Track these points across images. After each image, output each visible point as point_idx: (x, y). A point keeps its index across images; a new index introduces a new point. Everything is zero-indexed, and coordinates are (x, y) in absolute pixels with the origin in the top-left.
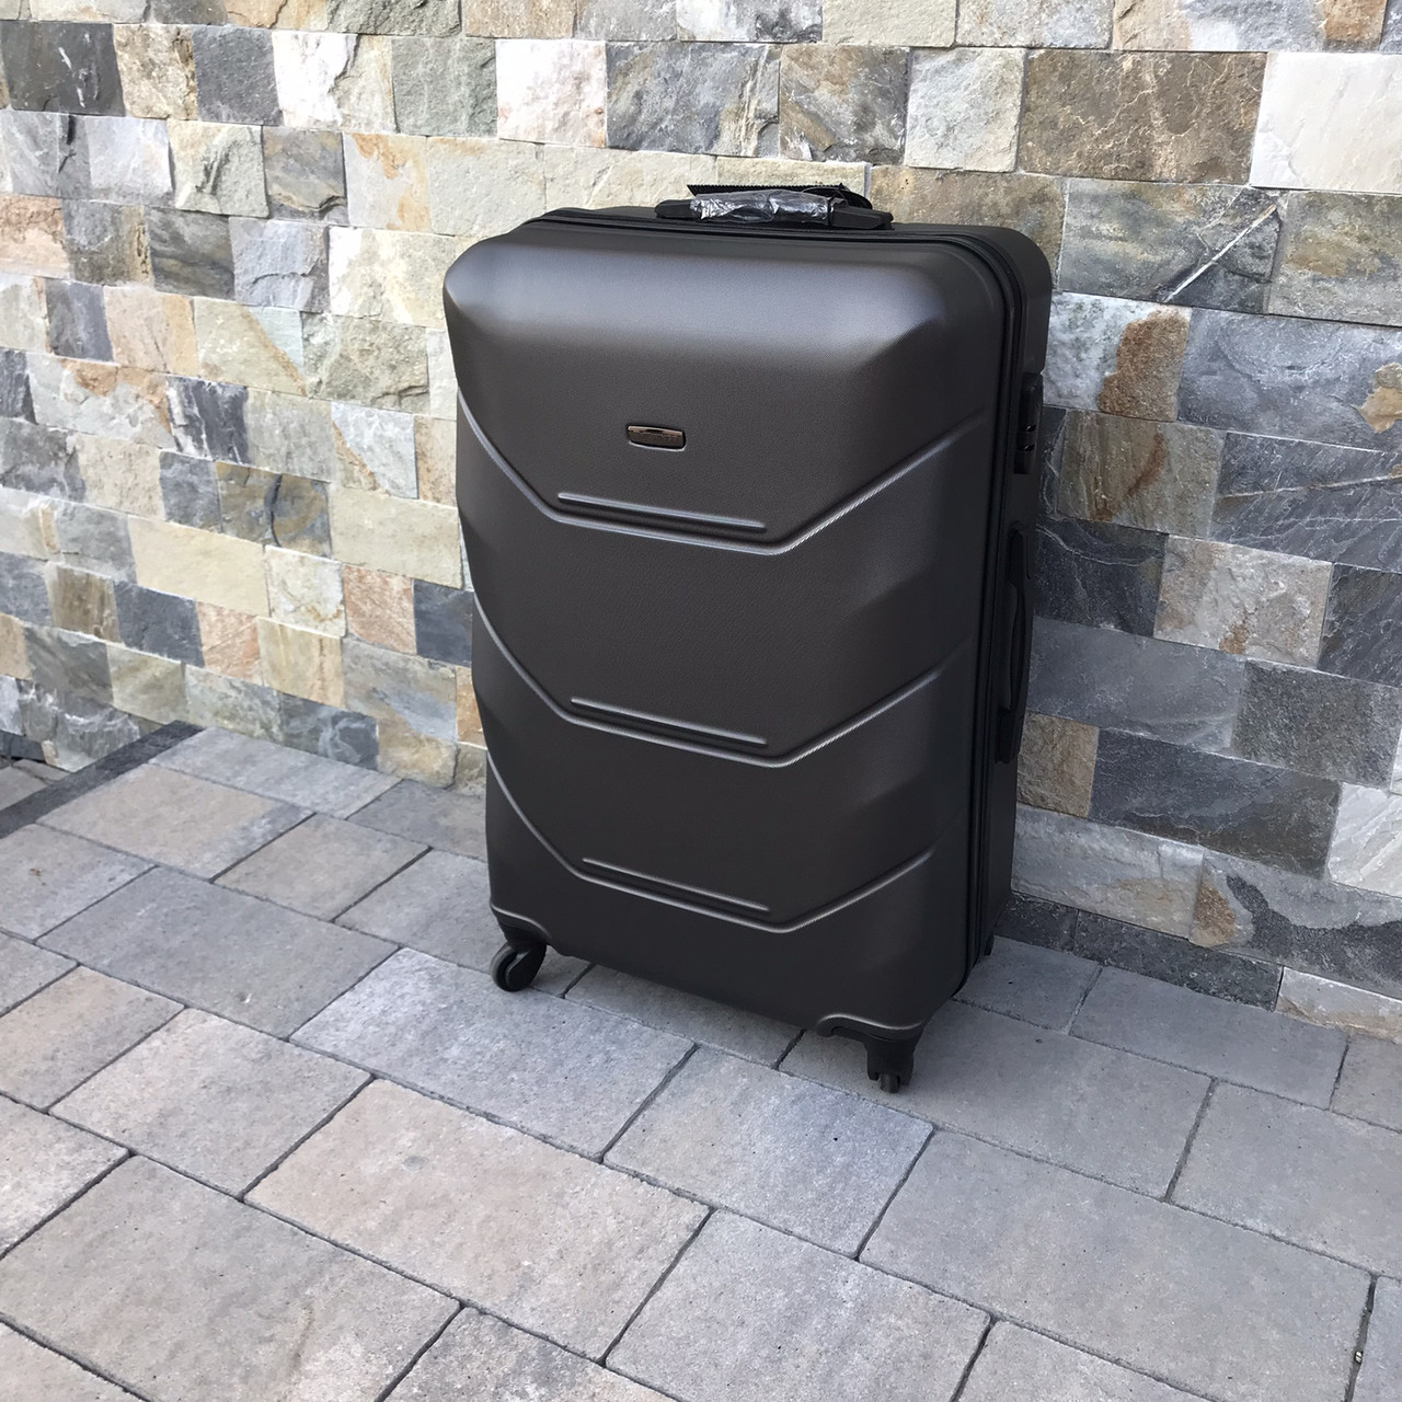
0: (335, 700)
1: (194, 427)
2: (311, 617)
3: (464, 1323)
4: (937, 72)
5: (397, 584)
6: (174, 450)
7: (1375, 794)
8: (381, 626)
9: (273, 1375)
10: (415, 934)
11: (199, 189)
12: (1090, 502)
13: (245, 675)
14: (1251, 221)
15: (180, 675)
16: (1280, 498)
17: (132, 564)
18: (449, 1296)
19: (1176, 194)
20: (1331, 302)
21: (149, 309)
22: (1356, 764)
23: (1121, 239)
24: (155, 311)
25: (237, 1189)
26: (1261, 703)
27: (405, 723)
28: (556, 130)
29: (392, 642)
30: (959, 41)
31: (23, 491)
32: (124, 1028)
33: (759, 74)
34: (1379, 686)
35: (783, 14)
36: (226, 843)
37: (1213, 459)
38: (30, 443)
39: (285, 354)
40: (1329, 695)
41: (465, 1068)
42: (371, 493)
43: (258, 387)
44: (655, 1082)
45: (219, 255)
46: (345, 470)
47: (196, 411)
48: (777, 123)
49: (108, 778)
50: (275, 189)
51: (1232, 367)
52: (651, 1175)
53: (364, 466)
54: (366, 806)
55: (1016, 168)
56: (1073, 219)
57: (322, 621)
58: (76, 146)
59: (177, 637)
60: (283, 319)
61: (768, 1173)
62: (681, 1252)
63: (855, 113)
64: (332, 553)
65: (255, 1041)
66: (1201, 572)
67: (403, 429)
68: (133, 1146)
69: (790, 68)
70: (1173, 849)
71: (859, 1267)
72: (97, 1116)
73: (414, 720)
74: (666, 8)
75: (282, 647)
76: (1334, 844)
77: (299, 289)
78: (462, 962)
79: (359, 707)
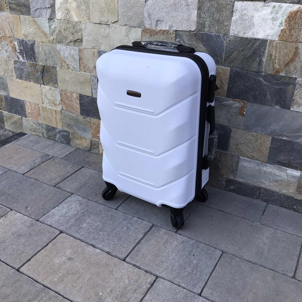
0: (60, 127)
1: (22, 52)
2: (53, 105)
5: (75, 95)
6: (17, 59)
8: (71, 107)
10: (77, 191)
12: (273, 69)
13: (37, 120)
15: (21, 120)
17: (8, 91)
21: (9, 19)
24: (10, 20)
27: (78, 133)
29: (73, 111)
36: (29, 164)
39: (44, 31)
41: (87, 230)
42: (67, 70)
43: (38, 40)
44: (141, 236)
45: (27, 3)
46: (61, 64)
47: (22, 48)
52: (139, 265)
53: (66, 62)
54: (67, 155)
57: (56, 105)
59: (20, 110)
60: (43, 21)
62: (147, 291)
64: (58, 87)
65: (29, 221)
67: (76, 51)
70: (291, 172)
71: (201, 298)
73: (80, 133)
75: (46, 113)
77: (48, 12)
78: (89, 199)
79: (66, 129)
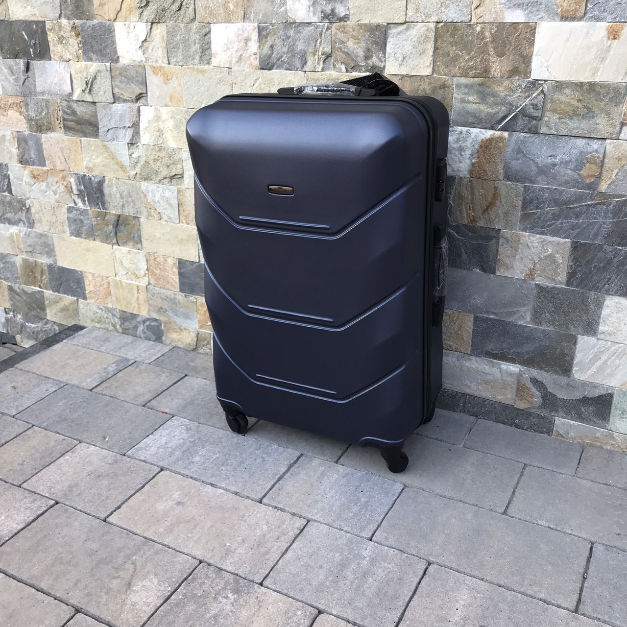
0: (144, 313)
1: (81, 194)
2: (133, 277)
3: (201, 570)
4: (398, 33)
5: (170, 261)
6: (73, 205)
7: (593, 340)
8: (164, 280)
9: (119, 592)
10: (180, 411)
11: (83, 91)
12: (467, 217)
13: (105, 303)
14: (532, 94)
15: (76, 304)
16: (548, 212)
17: (55, 256)
18: (195, 558)
19: (500, 83)
20: (567, 128)
21: (62, 144)
22: (583, 327)
23: (478, 103)
24: (64, 144)
25: (103, 516)
26: (542, 301)
27: (175, 322)
28: (237, 62)
29: (168, 286)
30: (407, 20)
31: (7, 225)
32: (53, 451)
33: (323, 36)
34: (592, 293)
35: (333, 10)
36: (97, 375)
37: (519, 196)
38: (10, 203)
39: (121, 162)
40: (571, 297)
41: (201, 465)
42: (159, 221)
43: (109, 176)
44: (284, 469)
45: (93, 119)
46: (147, 211)
47: (82, 187)
48: (331, 57)
49: (45, 349)
50: (116, 90)
51: (526, 156)
52: (282, 507)
53: (156, 209)
54: (158, 358)
55: (433, 74)
56: (457, 95)
57: (138, 278)
58: (30, 74)
59: (75, 287)
60: (120, 147)
61: (333, 506)
62: (295, 539)
63: (364, 52)
64: (142, 248)
65: (110, 455)
66: (514, 245)
67: (173, 193)
68: (58, 500)
69: (336, 33)
70: (505, 366)
71: (371, 543)
72: (42, 488)
73: (179, 321)
74: (283, 9)
75: (121, 290)
76: (575, 362)
77: (127, 134)
78: (200, 422)
79: (155, 316)
